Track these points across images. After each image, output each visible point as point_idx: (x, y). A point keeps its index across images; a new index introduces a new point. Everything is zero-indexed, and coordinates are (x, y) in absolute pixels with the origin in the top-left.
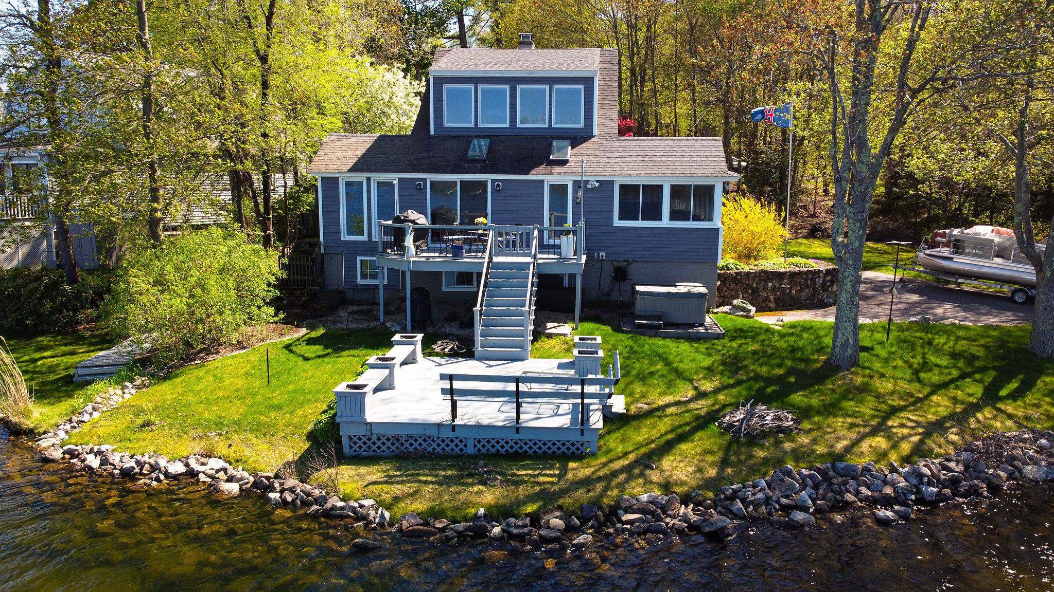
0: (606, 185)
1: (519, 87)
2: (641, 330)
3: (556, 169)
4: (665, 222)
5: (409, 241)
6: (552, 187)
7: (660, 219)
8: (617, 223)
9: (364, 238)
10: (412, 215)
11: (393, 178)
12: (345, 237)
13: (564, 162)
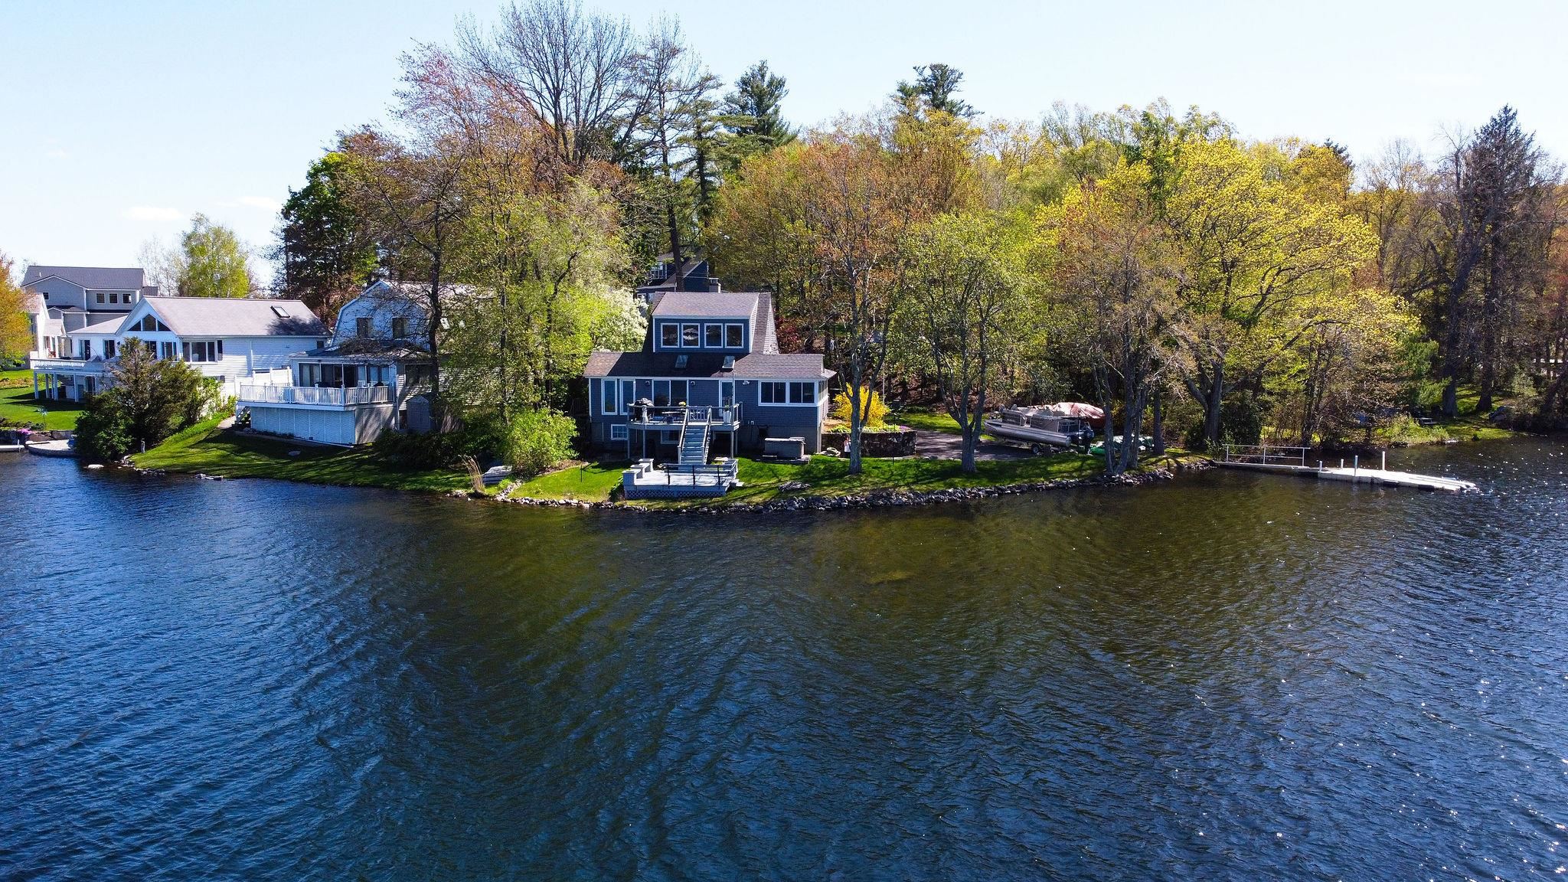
0: (754, 383)
1: (706, 325)
2: (766, 460)
3: (726, 374)
4: (787, 404)
5: (645, 415)
6: (724, 384)
7: (783, 401)
8: (761, 404)
9: (616, 413)
10: (645, 400)
11: (633, 379)
12: (604, 413)
13: (730, 370)
